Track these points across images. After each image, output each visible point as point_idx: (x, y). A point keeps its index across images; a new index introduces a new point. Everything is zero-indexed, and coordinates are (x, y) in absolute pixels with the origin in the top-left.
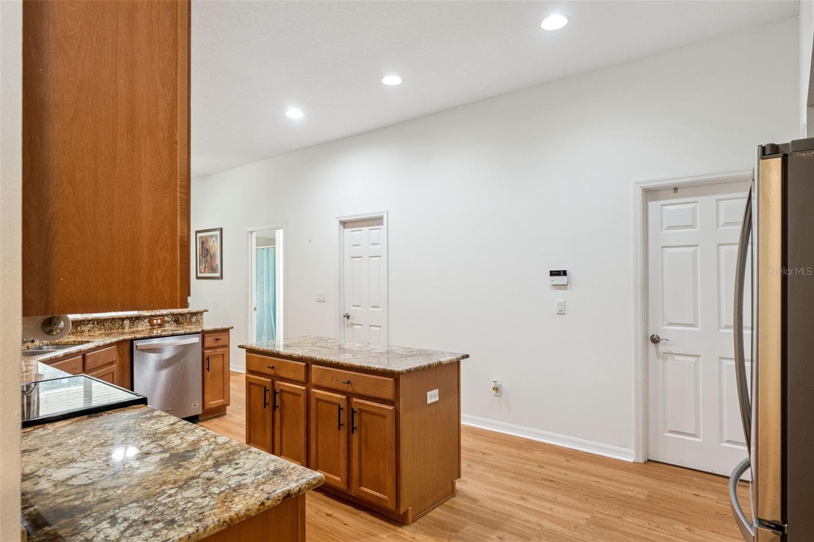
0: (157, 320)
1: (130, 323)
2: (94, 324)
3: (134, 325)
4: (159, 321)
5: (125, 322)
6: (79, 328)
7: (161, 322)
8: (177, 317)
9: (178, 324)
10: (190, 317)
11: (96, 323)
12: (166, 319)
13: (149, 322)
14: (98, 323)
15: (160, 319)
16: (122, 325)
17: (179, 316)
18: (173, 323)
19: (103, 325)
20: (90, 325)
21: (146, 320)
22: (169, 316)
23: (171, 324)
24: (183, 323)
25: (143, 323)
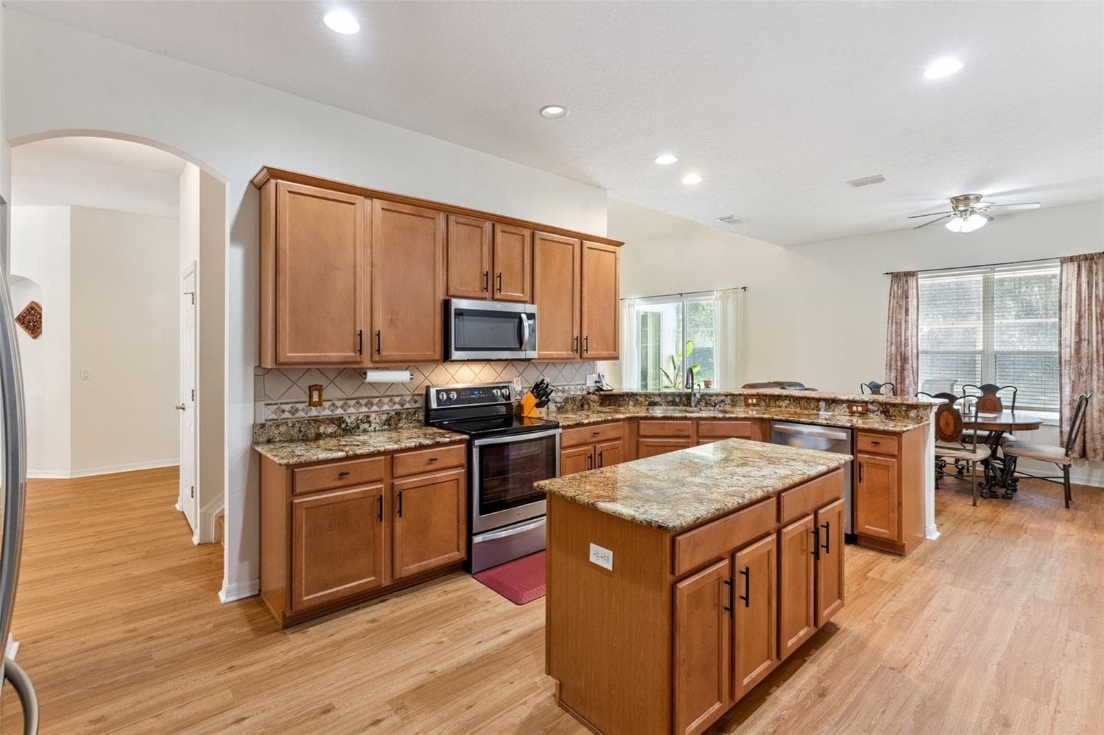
0: (857, 406)
1: (826, 405)
2: (790, 400)
3: (829, 408)
4: (860, 409)
5: (820, 403)
6: (777, 403)
7: (863, 410)
8: (886, 408)
9: (887, 416)
10: (907, 411)
11: (792, 400)
12: (870, 407)
13: (848, 407)
14: (794, 401)
15: (861, 406)
16: (818, 406)
17: (888, 406)
18: (879, 414)
19: (799, 403)
20: (787, 402)
21: (844, 405)
22: (875, 404)
23: (877, 415)
24: (895, 416)
25: (841, 407)
